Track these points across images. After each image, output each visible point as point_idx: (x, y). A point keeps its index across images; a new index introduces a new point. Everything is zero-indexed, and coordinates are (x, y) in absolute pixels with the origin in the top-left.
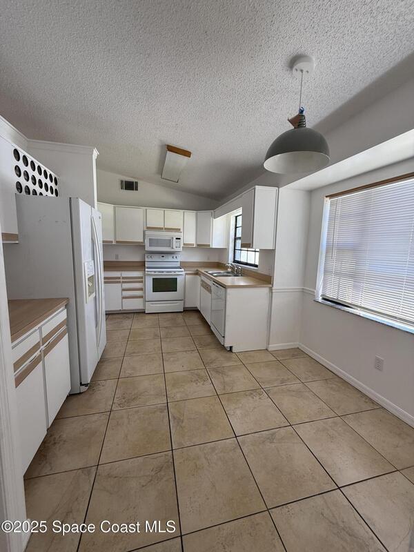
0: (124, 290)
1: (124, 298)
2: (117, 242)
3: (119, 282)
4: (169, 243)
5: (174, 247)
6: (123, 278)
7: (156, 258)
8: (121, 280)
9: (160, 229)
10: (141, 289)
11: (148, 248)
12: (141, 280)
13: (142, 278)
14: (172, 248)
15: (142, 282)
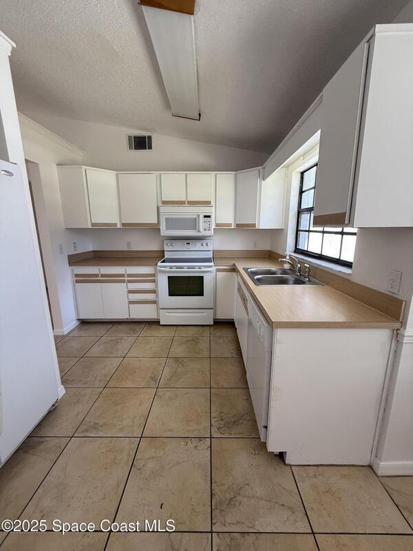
0: (130, 292)
2: (123, 225)
3: (123, 281)
4: (193, 223)
5: (201, 230)
6: (129, 275)
7: (179, 246)
8: (126, 279)
9: (181, 203)
10: (154, 292)
11: (165, 232)
12: (152, 278)
13: (154, 275)
14: (199, 231)
15: (154, 281)
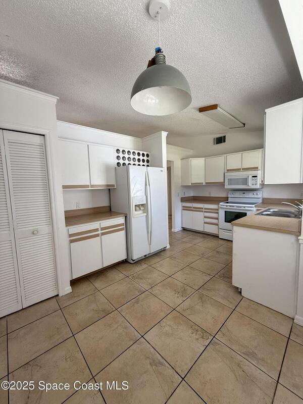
0: (205, 217)
1: (205, 223)
2: (206, 183)
3: (202, 211)
4: (245, 181)
5: (250, 185)
6: (205, 209)
7: (237, 195)
8: (204, 210)
9: (238, 170)
10: (217, 219)
11: (227, 186)
12: (216, 211)
13: (218, 210)
14: (248, 186)
15: (218, 213)
